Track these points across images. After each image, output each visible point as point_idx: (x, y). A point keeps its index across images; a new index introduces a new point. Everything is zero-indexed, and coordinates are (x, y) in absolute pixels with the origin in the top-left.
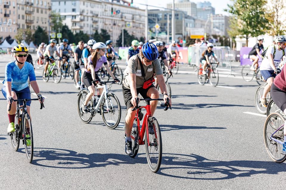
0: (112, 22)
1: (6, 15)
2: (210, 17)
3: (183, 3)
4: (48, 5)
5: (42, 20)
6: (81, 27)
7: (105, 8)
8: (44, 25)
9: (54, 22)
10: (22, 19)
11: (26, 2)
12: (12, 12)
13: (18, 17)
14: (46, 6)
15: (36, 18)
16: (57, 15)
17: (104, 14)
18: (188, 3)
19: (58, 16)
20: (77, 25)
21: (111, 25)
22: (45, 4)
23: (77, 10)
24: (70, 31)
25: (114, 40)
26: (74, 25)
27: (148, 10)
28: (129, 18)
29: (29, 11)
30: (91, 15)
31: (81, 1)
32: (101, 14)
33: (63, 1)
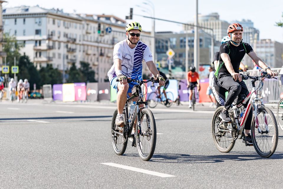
0: (98, 51)
2: (253, 39)
3: (209, 22)
6: (49, 59)
7: (87, 29)
9: (7, 50)
16: (12, 40)
17: (86, 39)
18: (217, 22)
19: (12, 42)
20: (42, 56)
21: (97, 56)
23: (42, 32)
24: (32, 63)
25: (101, 79)
26: (38, 55)
27: (155, 33)
30: (65, 39)
31: (49, 18)
32: (80, 38)
33: (20, 18)
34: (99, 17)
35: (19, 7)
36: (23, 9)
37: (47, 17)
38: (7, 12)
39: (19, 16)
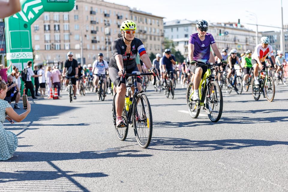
0: (225, 46)
4: (160, 32)
5: (155, 47)
11: (139, 30)
14: (159, 33)
15: (149, 46)
16: (170, 41)
17: (217, 38)
19: (170, 43)
22: (158, 31)
28: (242, 41)
31: (193, 26)
33: (175, 27)
34: (225, 24)
35: (174, 21)
36: (176, 22)
37: (191, 26)
38: (167, 24)
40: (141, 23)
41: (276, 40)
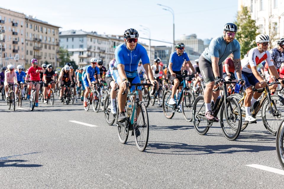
1: (14, 51)
3: (190, 40)
4: (56, 41)
5: (50, 56)
7: (112, 45)
8: (52, 61)
9: (62, 58)
10: (30, 54)
11: (34, 38)
12: (20, 48)
13: (26, 52)
14: (54, 42)
15: (44, 54)
16: (65, 51)
17: (111, 50)
18: (195, 40)
19: (65, 52)
20: (84, 61)
22: (53, 40)
23: (84, 46)
26: (81, 60)
29: (37, 47)
30: (98, 51)
31: (88, 37)
32: (108, 50)
33: (70, 37)
34: (120, 37)
35: (70, 31)
36: (72, 32)
37: (87, 37)
38: (62, 34)
39: (70, 36)
40: (37, 31)
41: (167, 55)
